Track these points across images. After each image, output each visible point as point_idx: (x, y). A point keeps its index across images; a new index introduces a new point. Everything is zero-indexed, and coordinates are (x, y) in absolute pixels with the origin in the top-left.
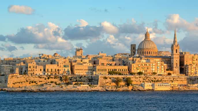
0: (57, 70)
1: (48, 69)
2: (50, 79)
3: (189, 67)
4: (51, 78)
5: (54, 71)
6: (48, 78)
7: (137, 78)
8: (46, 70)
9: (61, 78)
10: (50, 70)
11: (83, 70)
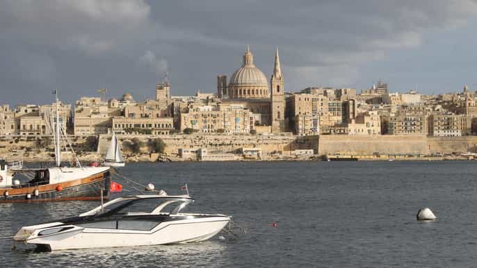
0: (41, 127)
1: (24, 126)
2: (20, 142)
3: (300, 118)
4: (21, 140)
5: (36, 128)
6: (17, 141)
7: (178, 139)
8: (22, 127)
9: (40, 140)
10: (28, 128)
11: (89, 126)
